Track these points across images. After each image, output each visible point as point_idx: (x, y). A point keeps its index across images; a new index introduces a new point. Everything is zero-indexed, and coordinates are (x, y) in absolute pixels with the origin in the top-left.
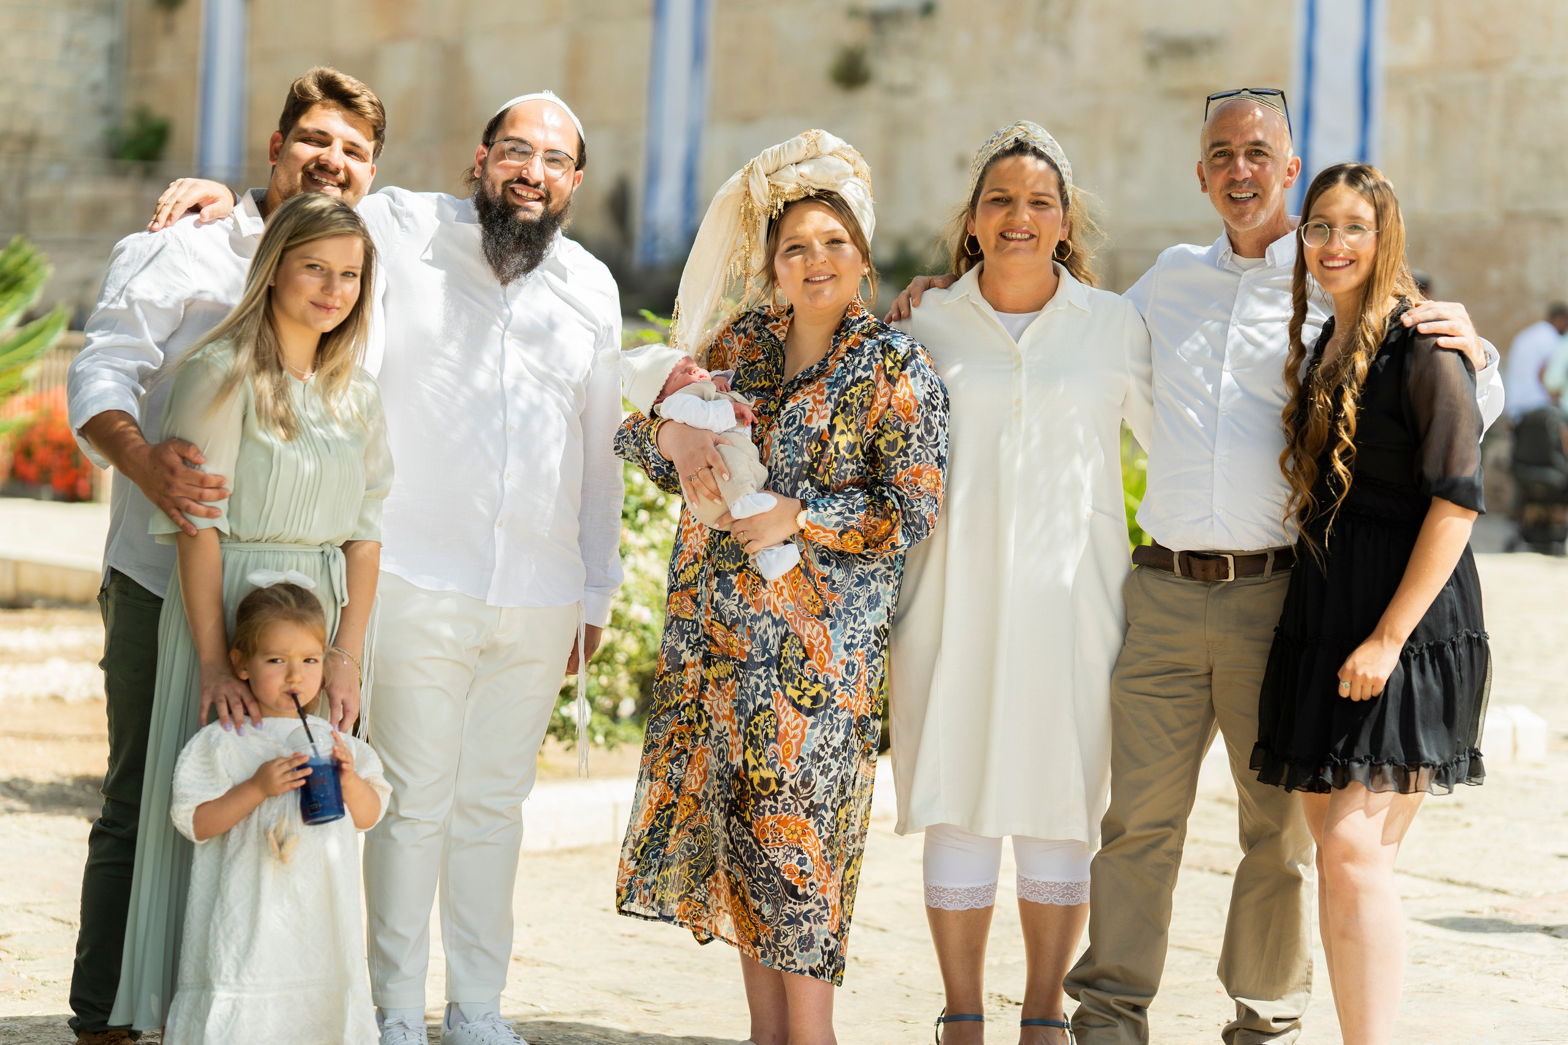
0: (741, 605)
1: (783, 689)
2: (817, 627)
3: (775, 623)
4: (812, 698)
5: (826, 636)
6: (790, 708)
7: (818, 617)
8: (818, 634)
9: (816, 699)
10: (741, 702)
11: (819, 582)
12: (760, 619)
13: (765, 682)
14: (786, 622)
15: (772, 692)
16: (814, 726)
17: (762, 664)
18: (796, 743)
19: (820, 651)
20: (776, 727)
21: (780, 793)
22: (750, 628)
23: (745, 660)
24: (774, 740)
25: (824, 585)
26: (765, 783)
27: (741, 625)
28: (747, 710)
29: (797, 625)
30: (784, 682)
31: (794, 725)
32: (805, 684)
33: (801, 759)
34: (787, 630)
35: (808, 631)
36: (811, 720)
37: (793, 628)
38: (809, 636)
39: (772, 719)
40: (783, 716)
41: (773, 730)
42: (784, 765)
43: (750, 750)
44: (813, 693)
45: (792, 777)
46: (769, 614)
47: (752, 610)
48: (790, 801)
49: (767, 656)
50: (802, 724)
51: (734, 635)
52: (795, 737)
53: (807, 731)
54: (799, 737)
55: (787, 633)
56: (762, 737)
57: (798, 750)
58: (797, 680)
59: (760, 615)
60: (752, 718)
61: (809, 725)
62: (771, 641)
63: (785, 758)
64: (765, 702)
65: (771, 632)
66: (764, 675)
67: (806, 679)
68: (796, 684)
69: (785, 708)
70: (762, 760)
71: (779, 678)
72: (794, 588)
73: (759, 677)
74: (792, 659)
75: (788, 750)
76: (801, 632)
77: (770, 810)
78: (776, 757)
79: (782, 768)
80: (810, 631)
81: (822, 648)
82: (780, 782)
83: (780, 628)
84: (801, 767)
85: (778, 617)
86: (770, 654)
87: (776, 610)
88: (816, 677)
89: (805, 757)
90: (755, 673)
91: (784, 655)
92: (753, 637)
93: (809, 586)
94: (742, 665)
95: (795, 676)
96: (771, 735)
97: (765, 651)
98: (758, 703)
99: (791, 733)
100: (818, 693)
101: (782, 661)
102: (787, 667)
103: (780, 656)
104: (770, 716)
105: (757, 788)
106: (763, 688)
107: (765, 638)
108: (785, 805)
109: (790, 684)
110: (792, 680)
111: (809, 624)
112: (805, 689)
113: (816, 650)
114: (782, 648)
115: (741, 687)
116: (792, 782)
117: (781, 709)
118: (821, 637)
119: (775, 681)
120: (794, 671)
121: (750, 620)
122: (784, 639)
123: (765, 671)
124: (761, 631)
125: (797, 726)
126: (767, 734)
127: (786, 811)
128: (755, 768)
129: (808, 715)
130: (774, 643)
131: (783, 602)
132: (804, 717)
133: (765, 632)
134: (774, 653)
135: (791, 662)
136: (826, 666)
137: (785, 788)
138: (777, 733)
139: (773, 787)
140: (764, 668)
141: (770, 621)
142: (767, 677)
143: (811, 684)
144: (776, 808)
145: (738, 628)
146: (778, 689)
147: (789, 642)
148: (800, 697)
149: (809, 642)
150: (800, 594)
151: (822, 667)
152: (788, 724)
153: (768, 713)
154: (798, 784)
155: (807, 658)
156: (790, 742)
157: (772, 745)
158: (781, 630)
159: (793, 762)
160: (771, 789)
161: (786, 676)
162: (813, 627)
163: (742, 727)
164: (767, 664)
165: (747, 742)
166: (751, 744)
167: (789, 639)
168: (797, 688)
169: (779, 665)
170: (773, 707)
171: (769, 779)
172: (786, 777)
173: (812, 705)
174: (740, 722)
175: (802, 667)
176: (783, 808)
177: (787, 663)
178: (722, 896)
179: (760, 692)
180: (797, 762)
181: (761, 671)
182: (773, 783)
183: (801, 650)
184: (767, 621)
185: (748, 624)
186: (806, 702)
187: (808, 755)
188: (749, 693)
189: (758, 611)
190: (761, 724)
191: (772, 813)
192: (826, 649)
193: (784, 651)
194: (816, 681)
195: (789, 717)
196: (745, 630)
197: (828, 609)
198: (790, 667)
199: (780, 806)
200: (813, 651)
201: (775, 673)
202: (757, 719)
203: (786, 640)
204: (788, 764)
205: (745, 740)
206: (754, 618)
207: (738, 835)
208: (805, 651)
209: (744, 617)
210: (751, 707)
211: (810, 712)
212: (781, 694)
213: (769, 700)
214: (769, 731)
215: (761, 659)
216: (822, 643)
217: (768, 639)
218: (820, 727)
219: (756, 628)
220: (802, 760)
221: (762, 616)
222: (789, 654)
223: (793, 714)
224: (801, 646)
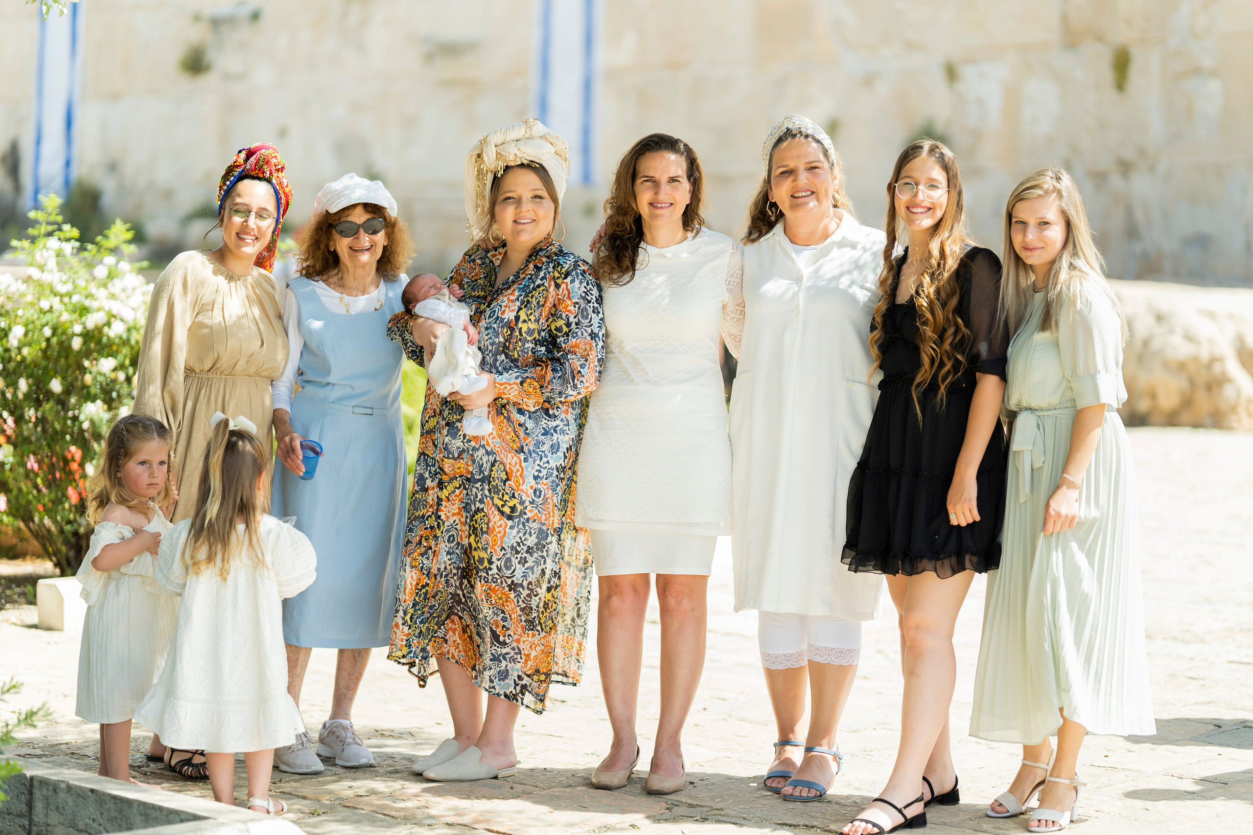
0: (465, 441)
1: (492, 499)
2: (515, 458)
3: (488, 453)
4: (511, 507)
5: (520, 466)
6: (496, 512)
7: (516, 451)
8: (516, 463)
9: (513, 509)
10: (467, 504)
11: (517, 426)
12: (478, 449)
13: (481, 492)
14: (495, 453)
15: (485, 500)
16: (512, 527)
17: (479, 480)
18: (500, 537)
19: (516, 476)
20: (488, 524)
21: (490, 569)
22: (472, 455)
23: (469, 476)
24: (486, 533)
25: (520, 429)
26: (481, 560)
27: (466, 453)
28: (471, 510)
29: (502, 456)
30: (492, 494)
31: (499, 524)
32: (506, 497)
33: (503, 548)
34: (495, 458)
35: (509, 460)
36: (510, 523)
37: (499, 457)
38: (510, 464)
39: (485, 518)
40: (492, 517)
41: (486, 526)
42: (492, 550)
43: (473, 537)
44: (511, 504)
45: (499, 560)
46: (483, 446)
47: (473, 443)
48: (496, 576)
49: (482, 475)
50: (504, 525)
51: (461, 461)
52: (499, 532)
53: (508, 530)
54: (503, 533)
55: (495, 461)
56: (479, 529)
57: (502, 542)
58: (501, 493)
59: (477, 447)
60: (474, 516)
61: (508, 527)
62: (485, 465)
63: (493, 545)
64: (481, 506)
65: (485, 459)
66: (480, 488)
67: (507, 493)
68: (500, 496)
69: (493, 512)
70: (479, 545)
71: (490, 491)
72: (500, 429)
73: (477, 489)
74: (498, 479)
75: (495, 540)
76: (505, 460)
77: (484, 579)
78: (487, 544)
79: (491, 552)
80: (511, 460)
81: (518, 474)
82: (490, 562)
83: (490, 457)
84: (504, 555)
85: (489, 449)
86: (484, 474)
87: (488, 444)
88: (514, 493)
89: (507, 548)
90: (476, 486)
91: (493, 476)
92: (474, 461)
93: (510, 429)
94: (468, 480)
95: (500, 491)
96: (485, 529)
97: (481, 472)
98: (477, 507)
99: (497, 530)
100: (515, 505)
101: (491, 480)
102: (495, 484)
103: (490, 476)
104: (484, 516)
105: (477, 563)
106: (479, 497)
107: (481, 463)
108: (493, 578)
109: (496, 496)
110: (497, 493)
111: (510, 455)
112: (506, 501)
113: (514, 474)
114: (491, 470)
115: (467, 494)
116: (498, 563)
117: (490, 512)
118: (518, 466)
119: (487, 493)
120: (499, 487)
121: (472, 450)
122: (493, 465)
123: (481, 486)
124: (478, 458)
125: (501, 526)
126: (482, 528)
127: (494, 582)
128: (475, 549)
129: (508, 519)
130: (487, 466)
131: (493, 439)
132: (505, 520)
133: (481, 459)
134: (486, 473)
135: (497, 481)
136: (520, 488)
137: (494, 566)
138: (488, 528)
139: (486, 564)
140: (480, 483)
141: (484, 451)
142: (482, 490)
143: (510, 498)
144: (488, 579)
145: (465, 455)
146: (488, 498)
147: (496, 467)
148: (503, 506)
149: (510, 468)
150: (504, 434)
151: (518, 487)
152: (495, 523)
153: (483, 514)
154: (503, 566)
155: (508, 479)
156: (496, 536)
157: (485, 535)
158: (491, 458)
159: (498, 549)
160: (484, 566)
161: (494, 490)
162: (513, 458)
163: (468, 521)
164: (482, 481)
165: (471, 532)
166: (473, 533)
167: (497, 464)
168: (501, 499)
169: (490, 482)
170: (485, 510)
171: (483, 558)
172: (494, 559)
173: (511, 512)
174: (467, 517)
175: (505, 485)
176: (492, 580)
177: (495, 481)
178: (457, 633)
179: (478, 499)
180: (501, 550)
181: (478, 485)
182: (486, 561)
183: (504, 473)
184: (482, 451)
185: (471, 452)
186: (507, 510)
187: (508, 547)
188: (472, 498)
189: (477, 444)
190: (479, 521)
191: (486, 582)
192: (521, 475)
193: (493, 473)
194: (514, 496)
195: (496, 519)
196: (469, 456)
197: (522, 447)
198: (497, 484)
199: (490, 578)
200: (512, 475)
201: (487, 487)
202: (476, 517)
203: (494, 466)
204: (495, 550)
205: (470, 529)
206: (474, 449)
207: (468, 592)
208: (507, 474)
209: (468, 448)
210: (473, 508)
211: (510, 518)
212: (491, 502)
213: (483, 505)
214: (483, 526)
215: (477, 477)
216: (518, 471)
217: (483, 464)
218: (516, 530)
219: (476, 456)
220: (505, 550)
221: (479, 448)
222: (496, 475)
223: (498, 517)
224: (505, 470)
